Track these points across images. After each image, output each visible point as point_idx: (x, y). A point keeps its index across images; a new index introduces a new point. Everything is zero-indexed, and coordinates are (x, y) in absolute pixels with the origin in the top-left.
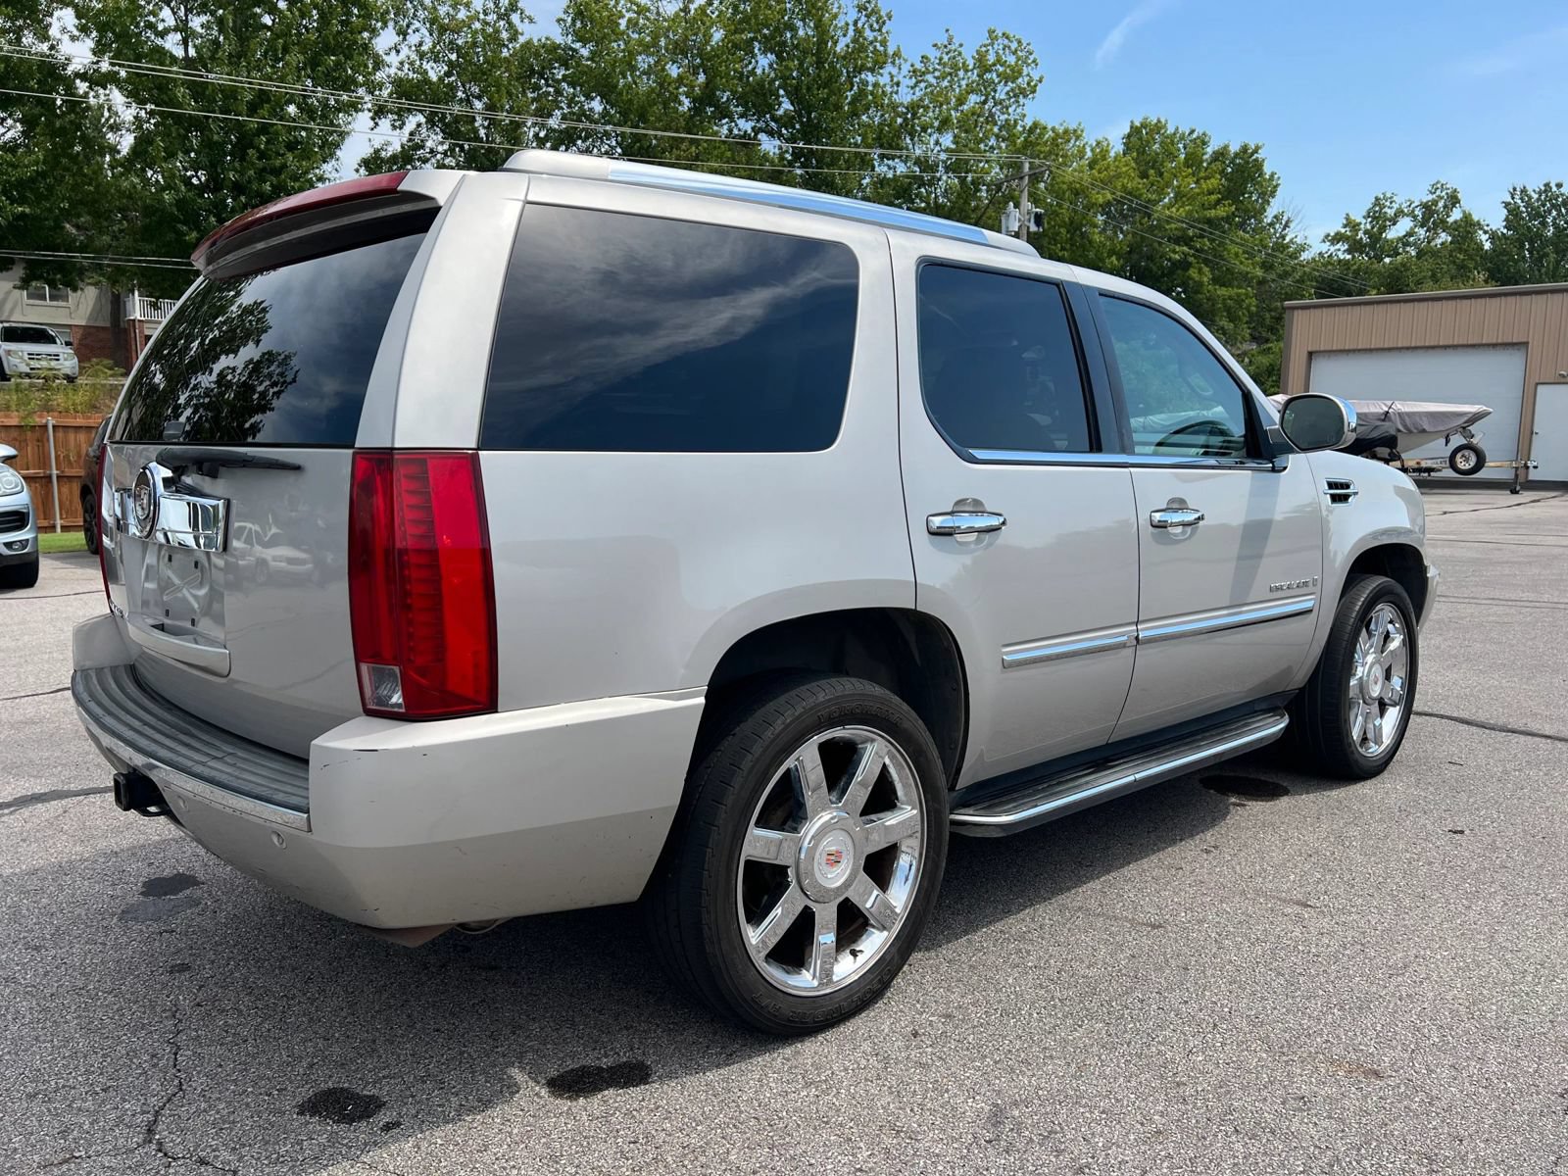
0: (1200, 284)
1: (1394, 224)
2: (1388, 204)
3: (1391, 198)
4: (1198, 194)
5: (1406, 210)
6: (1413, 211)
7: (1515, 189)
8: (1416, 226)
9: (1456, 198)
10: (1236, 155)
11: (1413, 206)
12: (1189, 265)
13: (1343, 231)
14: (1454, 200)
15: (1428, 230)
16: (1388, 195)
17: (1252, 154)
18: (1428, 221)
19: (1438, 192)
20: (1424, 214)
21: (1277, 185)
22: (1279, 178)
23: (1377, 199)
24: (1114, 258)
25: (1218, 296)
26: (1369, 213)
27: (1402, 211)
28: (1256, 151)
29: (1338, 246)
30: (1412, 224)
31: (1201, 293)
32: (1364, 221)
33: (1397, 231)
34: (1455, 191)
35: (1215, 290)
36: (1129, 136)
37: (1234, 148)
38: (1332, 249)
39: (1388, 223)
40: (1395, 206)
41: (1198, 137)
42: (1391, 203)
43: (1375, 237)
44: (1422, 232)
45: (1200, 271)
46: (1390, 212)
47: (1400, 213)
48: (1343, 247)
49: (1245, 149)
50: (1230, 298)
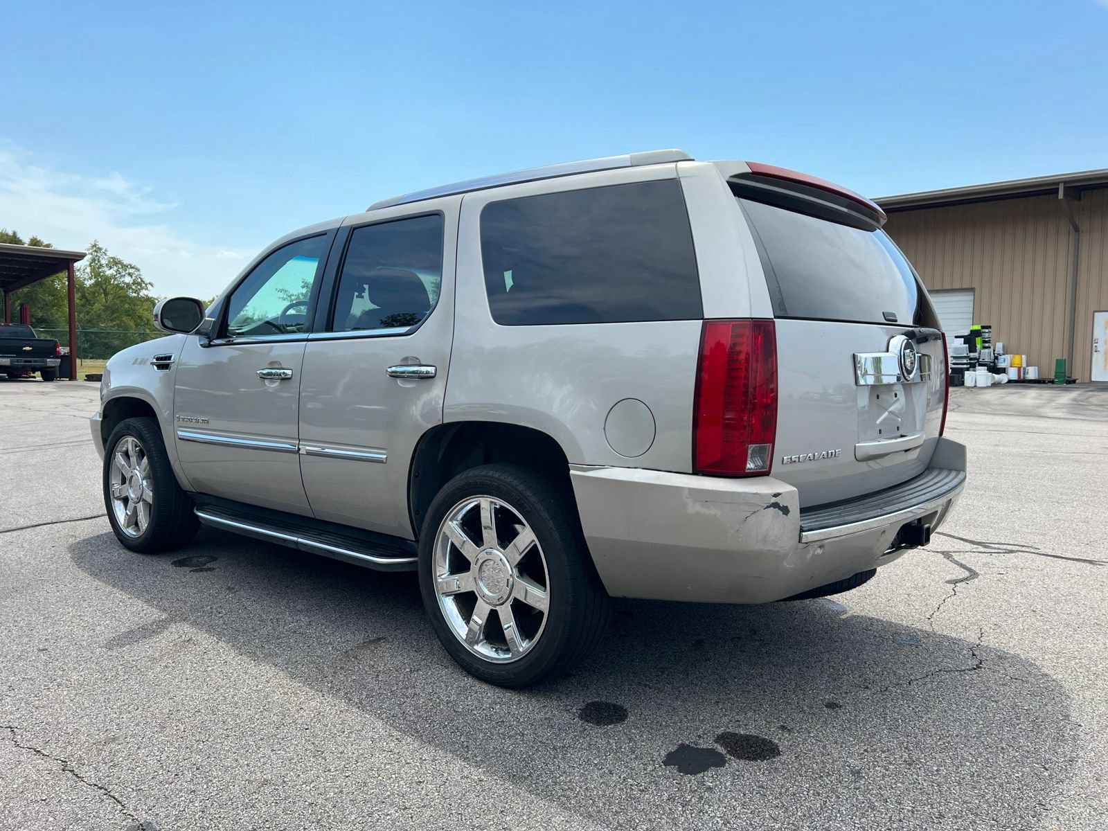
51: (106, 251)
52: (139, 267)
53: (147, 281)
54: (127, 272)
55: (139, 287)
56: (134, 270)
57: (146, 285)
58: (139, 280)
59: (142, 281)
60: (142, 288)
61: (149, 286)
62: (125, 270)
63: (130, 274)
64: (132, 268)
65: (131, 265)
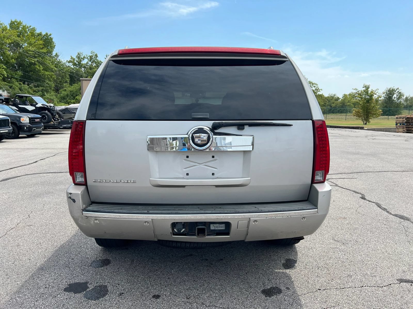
0: (40, 70)
1: (83, 60)
2: (81, 55)
3: (82, 53)
4: (37, 45)
5: (86, 57)
6: (88, 57)
7: (107, 55)
8: (88, 61)
9: (97, 56)
10: (45, 35)
11: (87, 56)
12: (36, 64)
13: (71, 60)
14: (96, 56)
15: (92, 63)
16: (81, 53)
17: (49, 36)
18: (91, 60)
19: (93, 54)
20: (90, 59)
21: (55, 46)
22: (55, 44)
23: (78, 53)
24: (13, 60)
25: (46, 74)
26: (77, 56)
27: (85, 57)
28: (50, 35)
29: (70, 64)
30: (88, 60)
31: (41, 73)
32: (76, 58)
33: (85, 62)
34: (96, 54)
35: (45, 72)
36: (11, 24)
37: (44, 33)
38: (69, 64)
39: (82, 60)
40: (83, 56)
41: (32, 28)
42: (82, 54)
43: (79, 63)
44: (90, 63)
45: (39, 66)
46: (82, 57)
47: (84, 57)
48: (71, 64)
49: (47, 34)
50: (49, 75)
51: (307, 79)
52: (317, 84)
53: (320, 89)
54: (313, 86)
55: (317, 91)
56: (316, 85)
57: (320, 90)
58: (317, 89)
59: (318, 89)
60: (318, 91)
61: (321, 91)
62: (313, 85)
63: (314, 87)
64: (315, 84)
65: (315, 83)
